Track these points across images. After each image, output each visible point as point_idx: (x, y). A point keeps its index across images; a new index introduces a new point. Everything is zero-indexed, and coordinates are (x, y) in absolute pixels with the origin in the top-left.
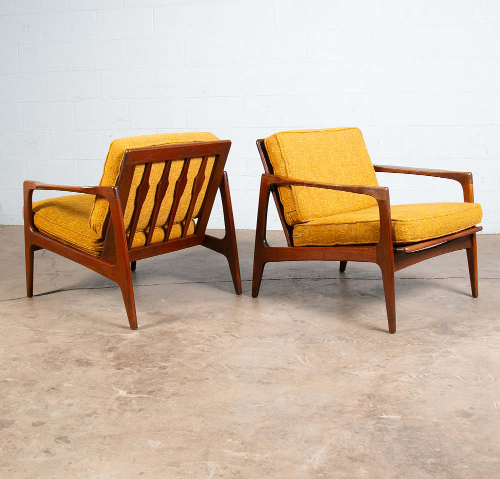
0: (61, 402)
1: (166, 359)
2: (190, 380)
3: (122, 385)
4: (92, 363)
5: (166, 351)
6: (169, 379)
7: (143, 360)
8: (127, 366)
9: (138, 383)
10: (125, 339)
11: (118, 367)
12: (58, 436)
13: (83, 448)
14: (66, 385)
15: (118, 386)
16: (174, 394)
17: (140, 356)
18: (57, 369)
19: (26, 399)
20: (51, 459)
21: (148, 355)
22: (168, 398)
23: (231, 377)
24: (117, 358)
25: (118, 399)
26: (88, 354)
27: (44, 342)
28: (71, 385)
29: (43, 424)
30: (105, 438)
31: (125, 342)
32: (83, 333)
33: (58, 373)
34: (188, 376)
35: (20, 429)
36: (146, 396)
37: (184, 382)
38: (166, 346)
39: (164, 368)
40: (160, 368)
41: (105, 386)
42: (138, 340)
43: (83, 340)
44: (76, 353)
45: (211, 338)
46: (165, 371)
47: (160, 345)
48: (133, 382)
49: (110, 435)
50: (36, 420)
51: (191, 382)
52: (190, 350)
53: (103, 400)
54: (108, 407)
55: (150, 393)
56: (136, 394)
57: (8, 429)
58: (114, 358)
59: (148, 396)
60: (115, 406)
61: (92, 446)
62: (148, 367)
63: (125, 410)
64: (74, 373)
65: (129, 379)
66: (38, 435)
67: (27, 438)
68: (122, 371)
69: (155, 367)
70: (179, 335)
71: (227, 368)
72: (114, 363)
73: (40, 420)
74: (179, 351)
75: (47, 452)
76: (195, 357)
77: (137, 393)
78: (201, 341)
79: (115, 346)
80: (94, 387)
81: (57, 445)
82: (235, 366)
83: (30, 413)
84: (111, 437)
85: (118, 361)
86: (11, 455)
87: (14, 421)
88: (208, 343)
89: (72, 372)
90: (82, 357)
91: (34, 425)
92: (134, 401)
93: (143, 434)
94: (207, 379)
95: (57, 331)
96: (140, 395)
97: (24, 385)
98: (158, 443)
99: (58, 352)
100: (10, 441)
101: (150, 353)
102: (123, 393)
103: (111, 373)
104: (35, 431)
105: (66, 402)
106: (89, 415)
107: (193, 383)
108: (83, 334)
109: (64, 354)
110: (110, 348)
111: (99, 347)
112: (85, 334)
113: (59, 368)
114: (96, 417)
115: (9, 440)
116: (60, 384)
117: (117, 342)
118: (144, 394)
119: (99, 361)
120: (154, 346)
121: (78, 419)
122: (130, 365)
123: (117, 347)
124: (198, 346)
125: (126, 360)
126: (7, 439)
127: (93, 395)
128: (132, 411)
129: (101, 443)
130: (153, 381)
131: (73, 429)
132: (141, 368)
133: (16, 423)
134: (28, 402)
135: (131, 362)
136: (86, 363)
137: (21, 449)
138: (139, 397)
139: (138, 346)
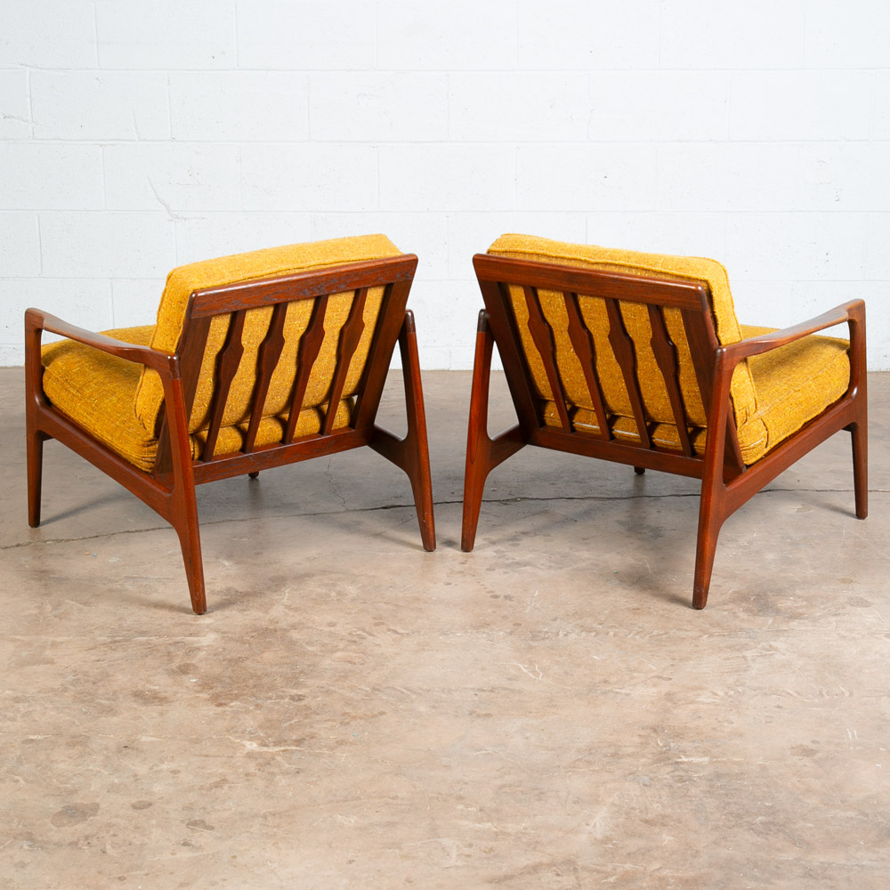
0: (155, 769)
1: (293, 680)
2: (354, 718)
3: (243, 732)
4: (165, 698)
5: (286, 666)
6: (318, 717)
7: (255, 686)
8: (232, 700)
9: (268, 728)
10: (198, 649)
11: (218, 700)
12: (188, 822)
13: (240, 834)
14: (144, 739)
15: (237, 735)
16: (341, 743)
17: (244, 680)
18: (109, 712)
19: (90, 768)
20: (200, 854)
21: (259, 678)
22: (332, 749)
23: (422, 709)
24: (206, 684)
25: (250, 755)
26: (148, 682)
27: (48, 663)
28: (154, 739)
29: (150, 804)
30: (265, 817)
31: (203, 654)
32: (109, 640)
33: (114, 718)
34: (347, 711)
35: (117, 816)
36: (294, 748)
37: (347, 721)
38: (282, 657)
39: (300, 698)
40: (292, 698)
41: (214, 737)
42: (224, 649)
43: (118, 654)
44: (121, 679)
45: (355, 638)
46: (303, 703)
47: (268, 656)
48: (260, 727)
49: (270, 812)
50: (134, 801)
51: (359, 721)
52: (327, 662)
53: (224, 759)
54: (241, 770)
55: (299, 742)
56: (274, 746)
57: (98, 818)
58: (199, 685)
59: (298, 748)
60: (252, 767)
61: (252, 830)
62: (270, 698)
63: (273, 774)
64: (144, 716)
65: (249, 722)
66: (154, 822)
67: (139, 828)
68: (227, 708)
69: (282, 698)
70: (295, 635)
71: (408, 693)
72: (205, 696)
73: (141, 799)
74: (310, 666)
75: (186, 844)
76: (344, 676)
77: (277, 744)
78: (341, 645)
79: (188, 662)
80: (197, 739)
81: (196, 834)
82: (421, 688)
83: (113, 789)
84: (274, 815)
85: (211, 691)
86: (132, 855)
87: (98, 805)
88: (354, 647)
89: (139, 717)
90: (140, 687)
91: (134, 807)
92: (278, 758)
93: (322, 807)
94: (382, 713)
95: (59, 639)
96: (282, 748)
97: (71, 745)
98: (353, 819)
99: (88, 681)
100: (114, 835)
101: (259, 673)
102: (252, 746)
103: (211, 713)
104: (145, 816)
105: (164, 767)
106: (217, 785)
107: (362, 722)
108: (111, 642)
109: (103, 683)
110: (180, 666)
111: (159, 667)
112: (115, 642)
113: (111, 711)
114: (230, 787)
115: (112, 833)
116: (133, 738)
117: (187, 654)
118: (289, 745)
119: (176, 692)
120: (258, 658)
121: (203, 792)
122: (236, 697)
123: (193, 665)
124: (339, 654)
125: (222, 687)
126: (108, 832)
127: (204, 752)
128: (285, 773)
129: (264, 825)
130: (293, 722)
131: (204, 808)
132: (260, 702)
133: (103, 806)
134: (98, 772)
135: (236, 692)
136: (155, 698)
137: (141, 844)
138: (283, 751)
139: (230, 661)
